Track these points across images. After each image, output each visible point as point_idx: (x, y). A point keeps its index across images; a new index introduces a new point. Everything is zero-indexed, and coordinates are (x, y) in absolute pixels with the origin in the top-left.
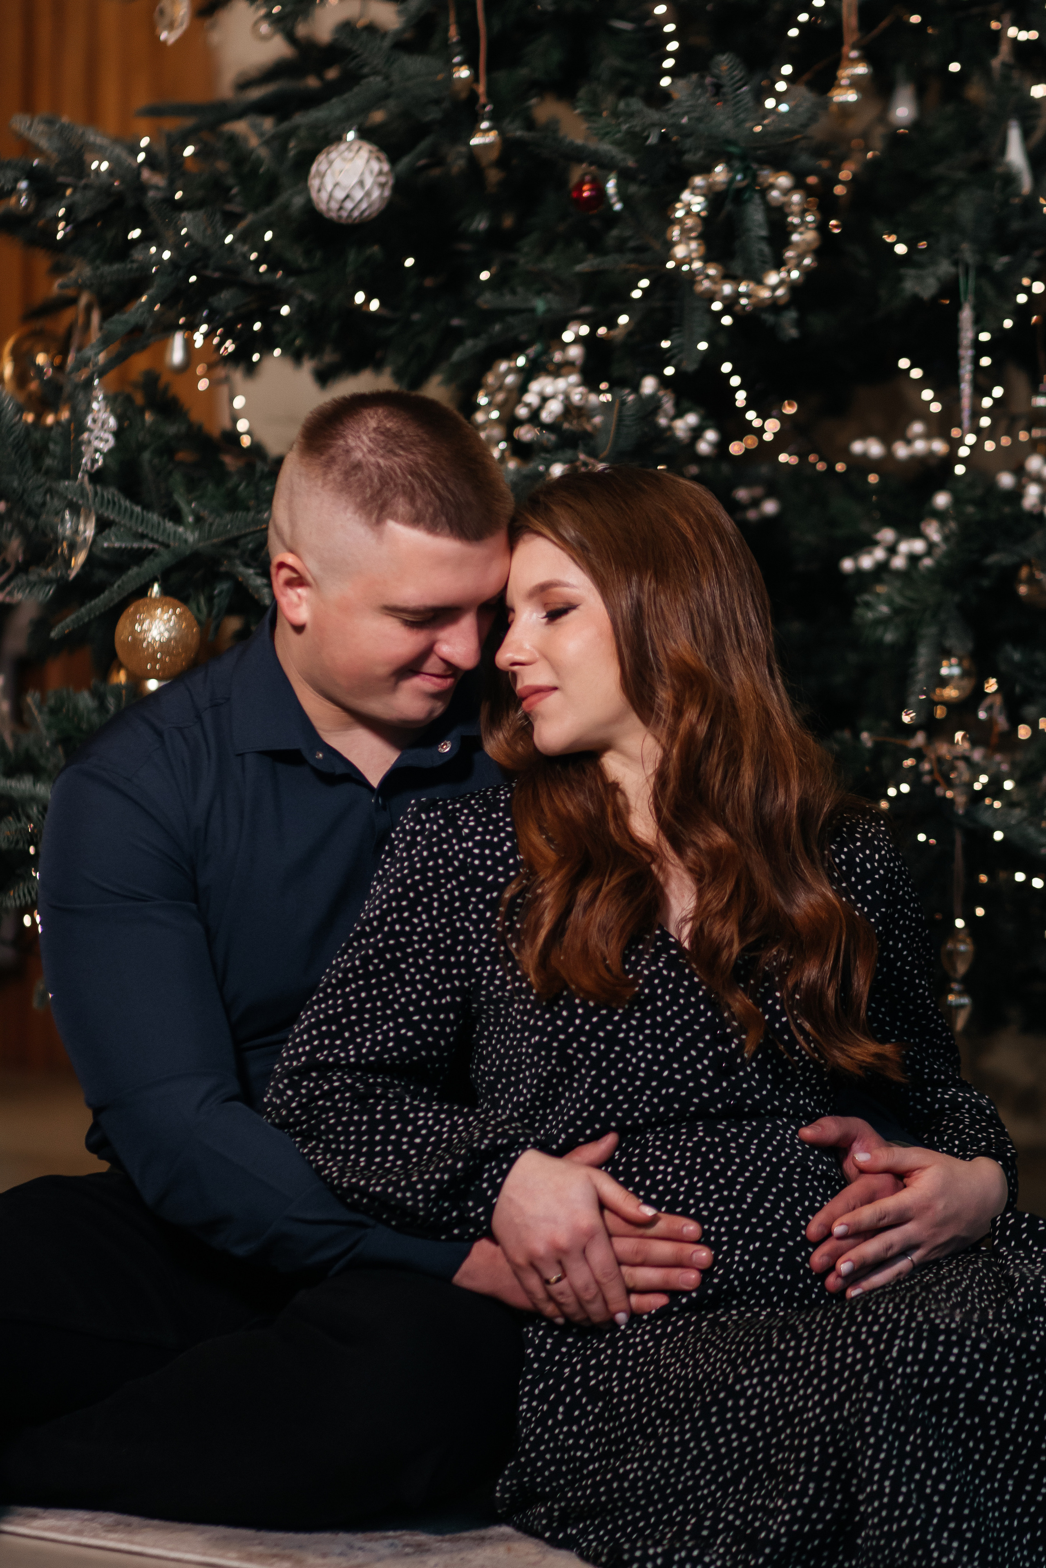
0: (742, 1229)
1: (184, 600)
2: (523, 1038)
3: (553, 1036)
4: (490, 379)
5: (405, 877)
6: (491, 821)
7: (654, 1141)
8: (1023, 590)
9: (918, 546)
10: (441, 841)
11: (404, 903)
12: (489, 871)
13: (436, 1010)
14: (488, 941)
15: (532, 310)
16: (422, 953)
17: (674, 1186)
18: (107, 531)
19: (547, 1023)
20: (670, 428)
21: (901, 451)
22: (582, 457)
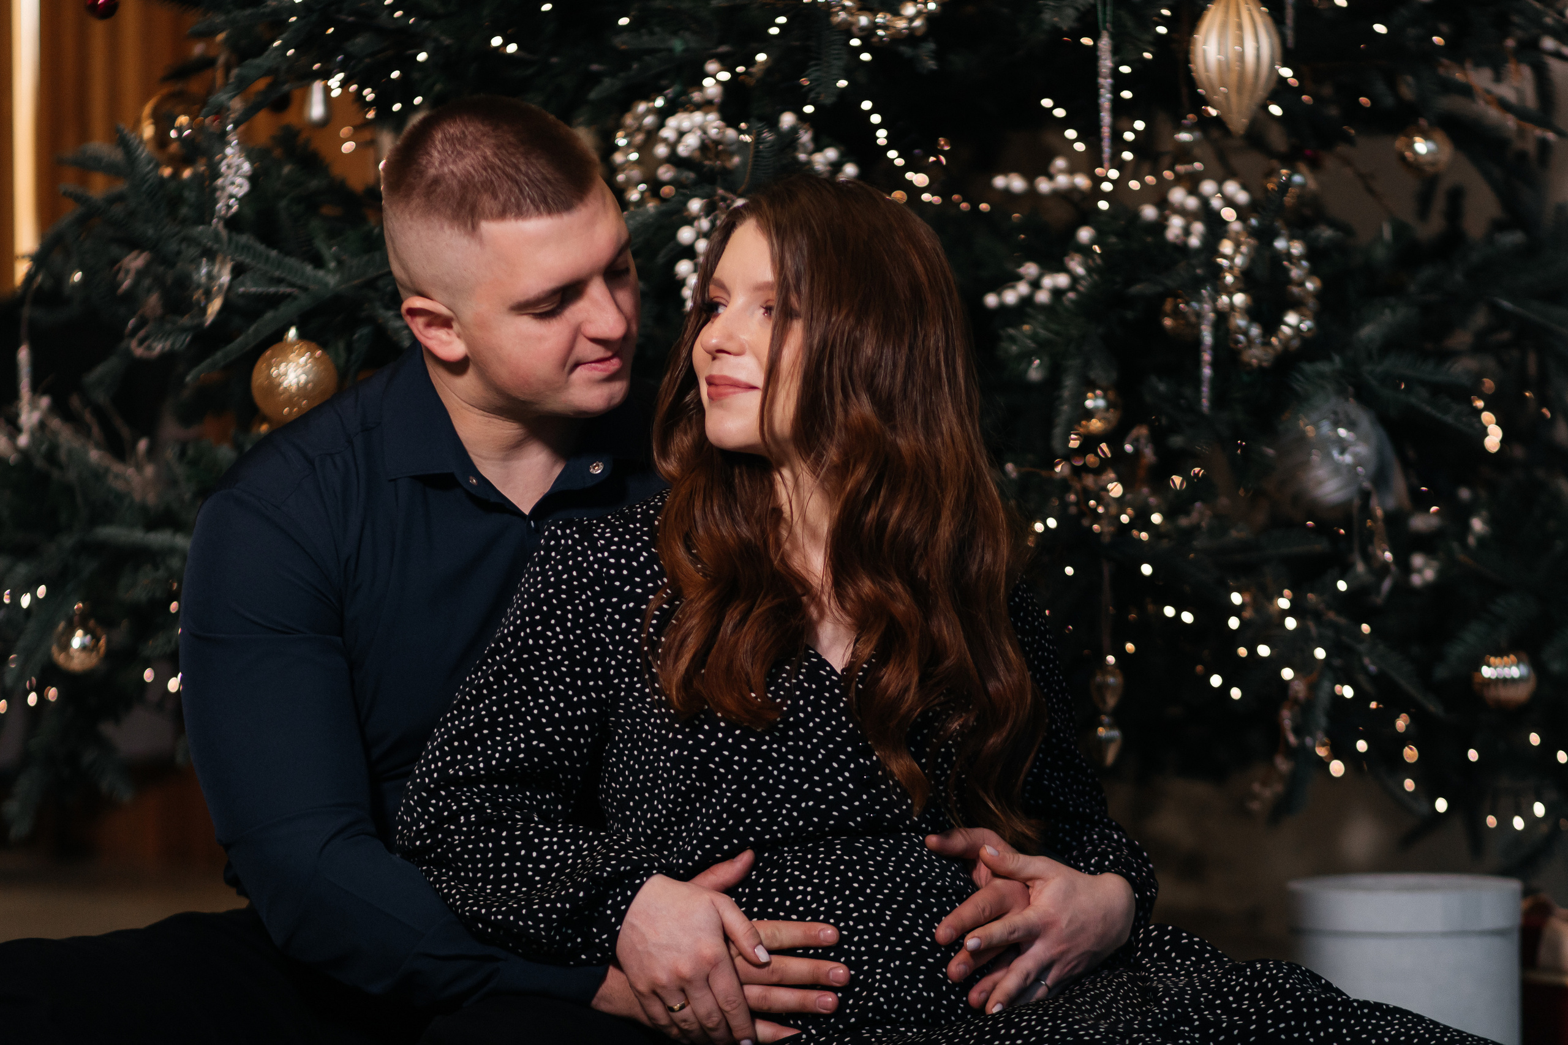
0: (882, 947)
1: (323, 345)
2: (661, 752)
3: (694, 750)
4: (629, 120)
5: (538, 592)
6: (627, 531)
7: (792, 861)
8: (1168, 322)
9: (1062, 280)
10: (576, 554)
11: (538, 617)
12: (625, 581)
13: (569, 722)
14: (624, 653)
15: (671, 50)
16: (557, 665)
17: (814, 906)
18: (241, 278)
19: (687, 736)
20: (809, 163)
21: (1044, 186)
22: (720, 191)
